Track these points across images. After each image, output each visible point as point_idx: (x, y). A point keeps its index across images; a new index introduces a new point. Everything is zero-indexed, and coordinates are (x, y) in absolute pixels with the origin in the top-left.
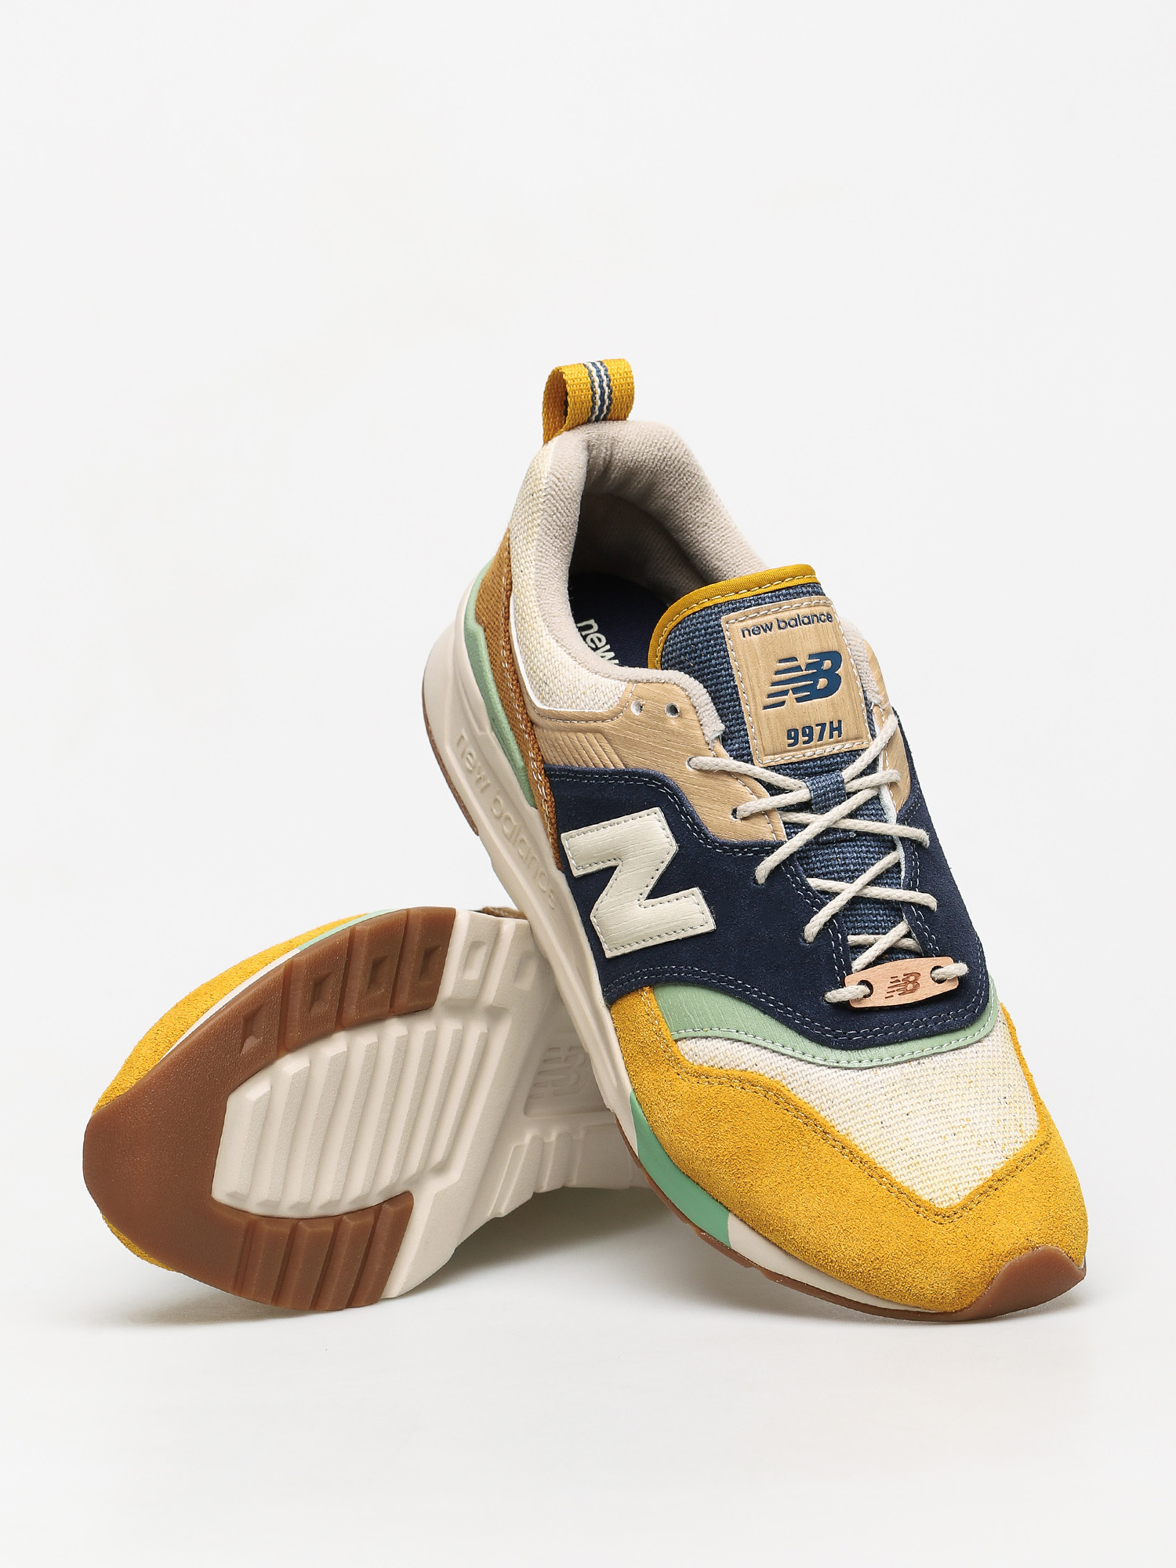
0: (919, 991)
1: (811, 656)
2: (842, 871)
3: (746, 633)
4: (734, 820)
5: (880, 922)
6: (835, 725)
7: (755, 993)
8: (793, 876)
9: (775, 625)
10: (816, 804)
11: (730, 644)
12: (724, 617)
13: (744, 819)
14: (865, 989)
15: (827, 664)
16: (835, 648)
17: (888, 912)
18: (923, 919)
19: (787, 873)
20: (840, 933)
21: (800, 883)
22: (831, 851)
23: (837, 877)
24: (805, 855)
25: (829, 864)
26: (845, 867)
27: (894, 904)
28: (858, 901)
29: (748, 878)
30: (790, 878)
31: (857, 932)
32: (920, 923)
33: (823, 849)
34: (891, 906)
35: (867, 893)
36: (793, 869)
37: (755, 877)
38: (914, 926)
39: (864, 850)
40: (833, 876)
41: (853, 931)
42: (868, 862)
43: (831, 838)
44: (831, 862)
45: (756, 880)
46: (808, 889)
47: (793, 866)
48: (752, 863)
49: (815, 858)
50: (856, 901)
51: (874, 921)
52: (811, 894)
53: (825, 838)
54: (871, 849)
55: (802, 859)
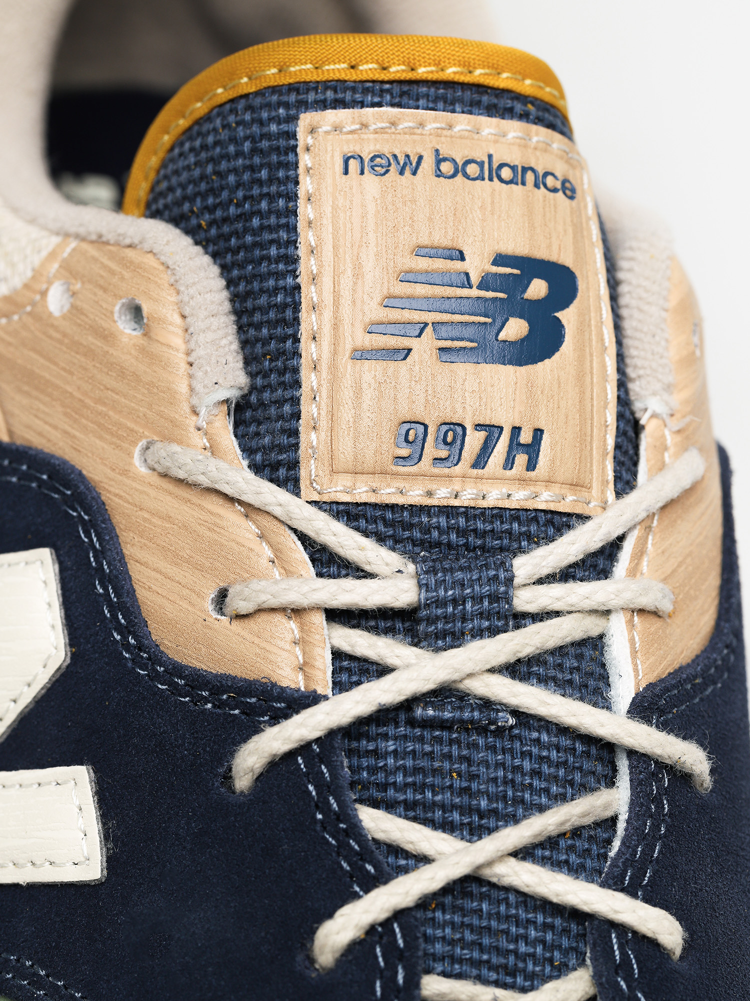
1: (500, 260)
2: (454, 807)
3: (353, 165)
4: (215, 615)
5: (524, 958)
6: (526, 437)
8: (324, 788)
9: (428, 164)
10: (431, 621)
11: (306, 185)
12: (306, 119)
13: (240, 617)
15: (538, 289)
16: (566, 259)
17: (549, 937)
18: (636, 971)
19: (308, 778)
20: (404, 968)
21: (335, 813)
22: (441, 750)
23: (439, 819)
24: (371, 747)
25: (427, 781)
26: (466, 799)
27: (569, 918)
28: (474, 888)
29: (212, 768)
30: (314, 793)
31: (459, 970)
32: (622, 983)
33: (421, 739)
34: (561, 924)
35: (508, 876)
36: (328, 770)
37: (230, 770)
38: (606, 988)
39: (527, 765)
40: (430, 815)
41: (446, 964)
42: (531, 801)
43: (447, 715)
44: (434, 777)
45: (231, 777)
46: (354, 834)
47: (326, 767)
48: (231, 734)
49: (394, 756)
50: (469, 889)
51: (507, 950)
52: (356, 847)
53: (431, 712)
54: (545, 769)
55: (361, 753)
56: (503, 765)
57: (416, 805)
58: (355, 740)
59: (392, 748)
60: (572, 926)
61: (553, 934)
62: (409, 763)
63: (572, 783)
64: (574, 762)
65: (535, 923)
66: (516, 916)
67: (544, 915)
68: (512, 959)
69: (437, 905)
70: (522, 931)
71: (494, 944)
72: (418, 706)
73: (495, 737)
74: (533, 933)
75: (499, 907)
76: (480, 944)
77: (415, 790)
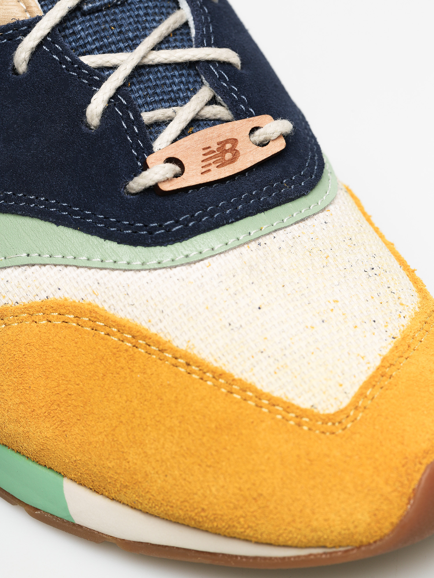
0: (240, 159)
2: (119, 41)
5: (177, 92)
7: (41, 203)
8: (60, 54)
14: (174, 168)
17: (184, 79)
18: (227, 78)
19: (51, 53)
20: (131, 111)
21: (70, 62)
22: (102, 21)
23: (114, 49)
24: (71, 31)
25: (102, 35)
26: (122, 36)
27: (188, 69)
28: (143, 71)
29: (5, 69)
30: (57, 58)
31: (152, 108)
32: (224, 84)
33: (91, 20)
34: (186, 72)
35: (156, 58)
36: (59, 46)
37: (14, 66)
38: (218, 88)
39: (141, 13)
40: (110, 49)
41: (146, 107)
42: (150, 26)
43: (98, 4)
44: (104, 32)
45: (16, 69)
46: (82, 67)
47: (57, 45)
48: (7, 51)
49: (83, 31)
50: (141, 72)
51: (169, 91)
52: (86, 72)
53: (90, 5)
54: (150, 11)
55: (68, 36)
56: (131, 16)
57: (102, 47)
58: (62, 32)
59: (80, 28)
60: (191, 71)
61: (185, 78)
62: (91, 31)
63: (162, 13)
64: (160, 4)
65: (175, 76)
66: (166, 76)
67: (177, 71)
68: (172, 94)
69: (130, 84)
70: (171, 81)
71: (162, 91)
72: (84, 5)
73: (122, 7)
74: (177, 81)
75: (157, 75)
76: (156, 93)
77: (99, 41)
